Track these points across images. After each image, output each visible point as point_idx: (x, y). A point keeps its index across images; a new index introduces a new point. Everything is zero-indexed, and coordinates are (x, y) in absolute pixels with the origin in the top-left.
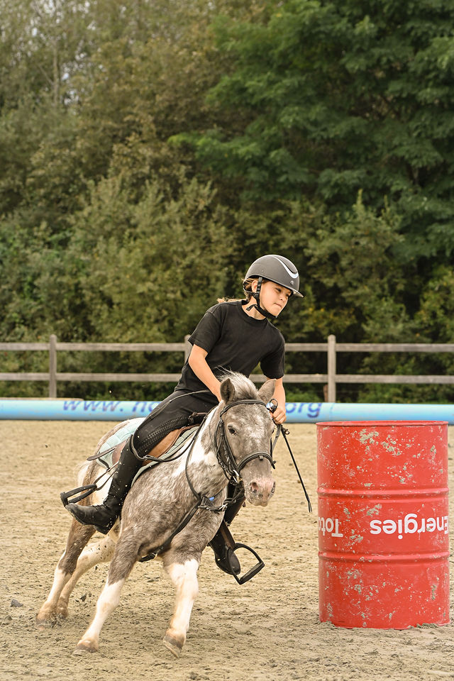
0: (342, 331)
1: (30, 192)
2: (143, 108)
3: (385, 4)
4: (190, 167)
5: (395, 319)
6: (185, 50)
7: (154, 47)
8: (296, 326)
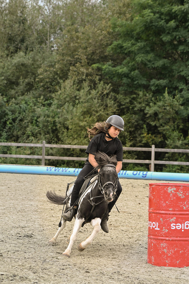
0: (157, 143)
1: (37, 84)
2: (82, 53)
3: (178, 15)
4: (100, 77)
5: (179, 139)
6: (100, 30)
7: (87, 29)
8: (139, 140)
